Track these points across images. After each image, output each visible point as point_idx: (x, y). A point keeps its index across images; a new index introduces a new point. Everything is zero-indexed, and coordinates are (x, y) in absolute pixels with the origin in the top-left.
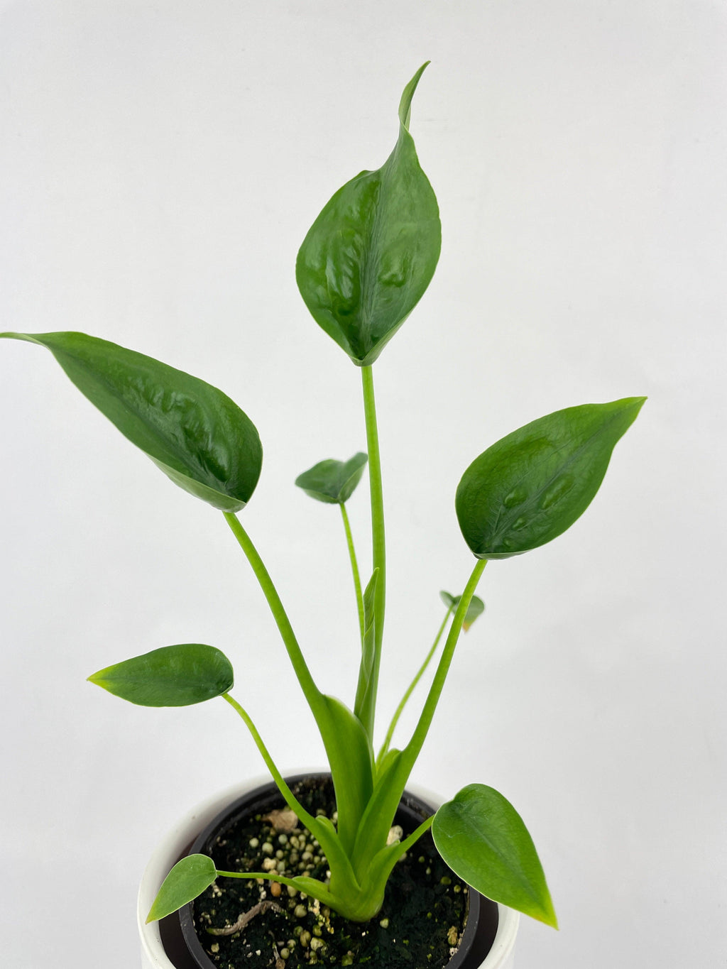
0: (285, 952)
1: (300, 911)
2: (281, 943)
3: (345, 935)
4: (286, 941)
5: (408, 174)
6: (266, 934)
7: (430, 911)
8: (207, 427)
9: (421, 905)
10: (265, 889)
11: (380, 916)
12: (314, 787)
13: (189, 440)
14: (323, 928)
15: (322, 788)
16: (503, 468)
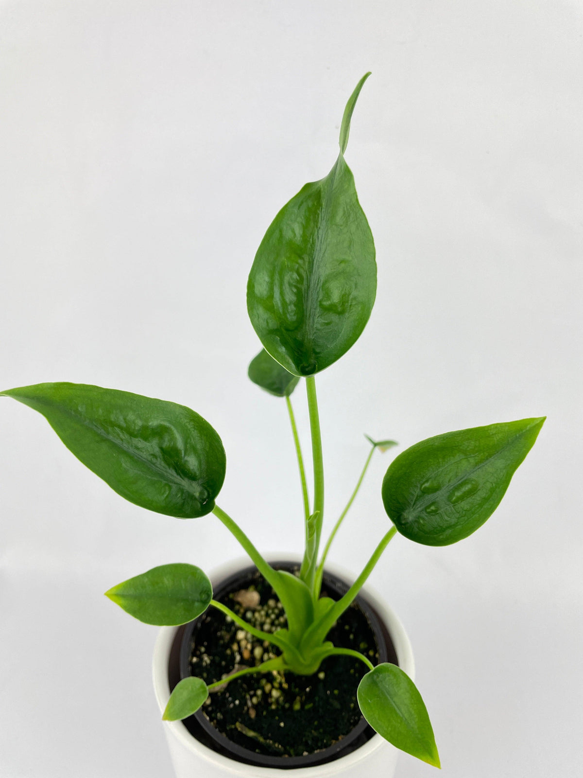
0: (255, 700)
2: (252, 693)
3: (295, 688)
4: (255, 690)
5: (348, 210)
6: (242, 687)
8: (180, 445)
10: (239, 654)
11: (319, 671)
13: (166, 456)
14: (280, 684)
16: (422, 461)
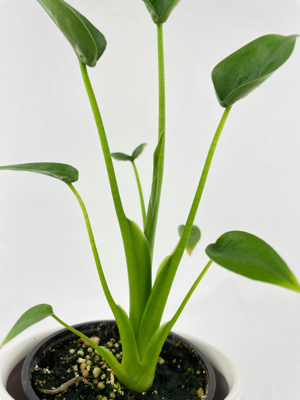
1: (101, 385)
3: (131, 396)
7: (184, 385)
9: (177, 382)
10: (78, 373)
12: (109, 327)
14: (117, 393)
15: (113, 327)
